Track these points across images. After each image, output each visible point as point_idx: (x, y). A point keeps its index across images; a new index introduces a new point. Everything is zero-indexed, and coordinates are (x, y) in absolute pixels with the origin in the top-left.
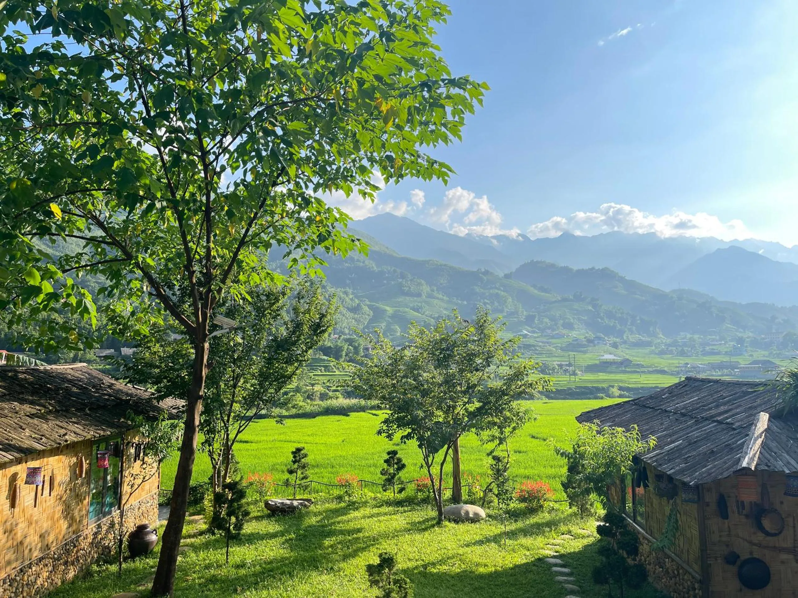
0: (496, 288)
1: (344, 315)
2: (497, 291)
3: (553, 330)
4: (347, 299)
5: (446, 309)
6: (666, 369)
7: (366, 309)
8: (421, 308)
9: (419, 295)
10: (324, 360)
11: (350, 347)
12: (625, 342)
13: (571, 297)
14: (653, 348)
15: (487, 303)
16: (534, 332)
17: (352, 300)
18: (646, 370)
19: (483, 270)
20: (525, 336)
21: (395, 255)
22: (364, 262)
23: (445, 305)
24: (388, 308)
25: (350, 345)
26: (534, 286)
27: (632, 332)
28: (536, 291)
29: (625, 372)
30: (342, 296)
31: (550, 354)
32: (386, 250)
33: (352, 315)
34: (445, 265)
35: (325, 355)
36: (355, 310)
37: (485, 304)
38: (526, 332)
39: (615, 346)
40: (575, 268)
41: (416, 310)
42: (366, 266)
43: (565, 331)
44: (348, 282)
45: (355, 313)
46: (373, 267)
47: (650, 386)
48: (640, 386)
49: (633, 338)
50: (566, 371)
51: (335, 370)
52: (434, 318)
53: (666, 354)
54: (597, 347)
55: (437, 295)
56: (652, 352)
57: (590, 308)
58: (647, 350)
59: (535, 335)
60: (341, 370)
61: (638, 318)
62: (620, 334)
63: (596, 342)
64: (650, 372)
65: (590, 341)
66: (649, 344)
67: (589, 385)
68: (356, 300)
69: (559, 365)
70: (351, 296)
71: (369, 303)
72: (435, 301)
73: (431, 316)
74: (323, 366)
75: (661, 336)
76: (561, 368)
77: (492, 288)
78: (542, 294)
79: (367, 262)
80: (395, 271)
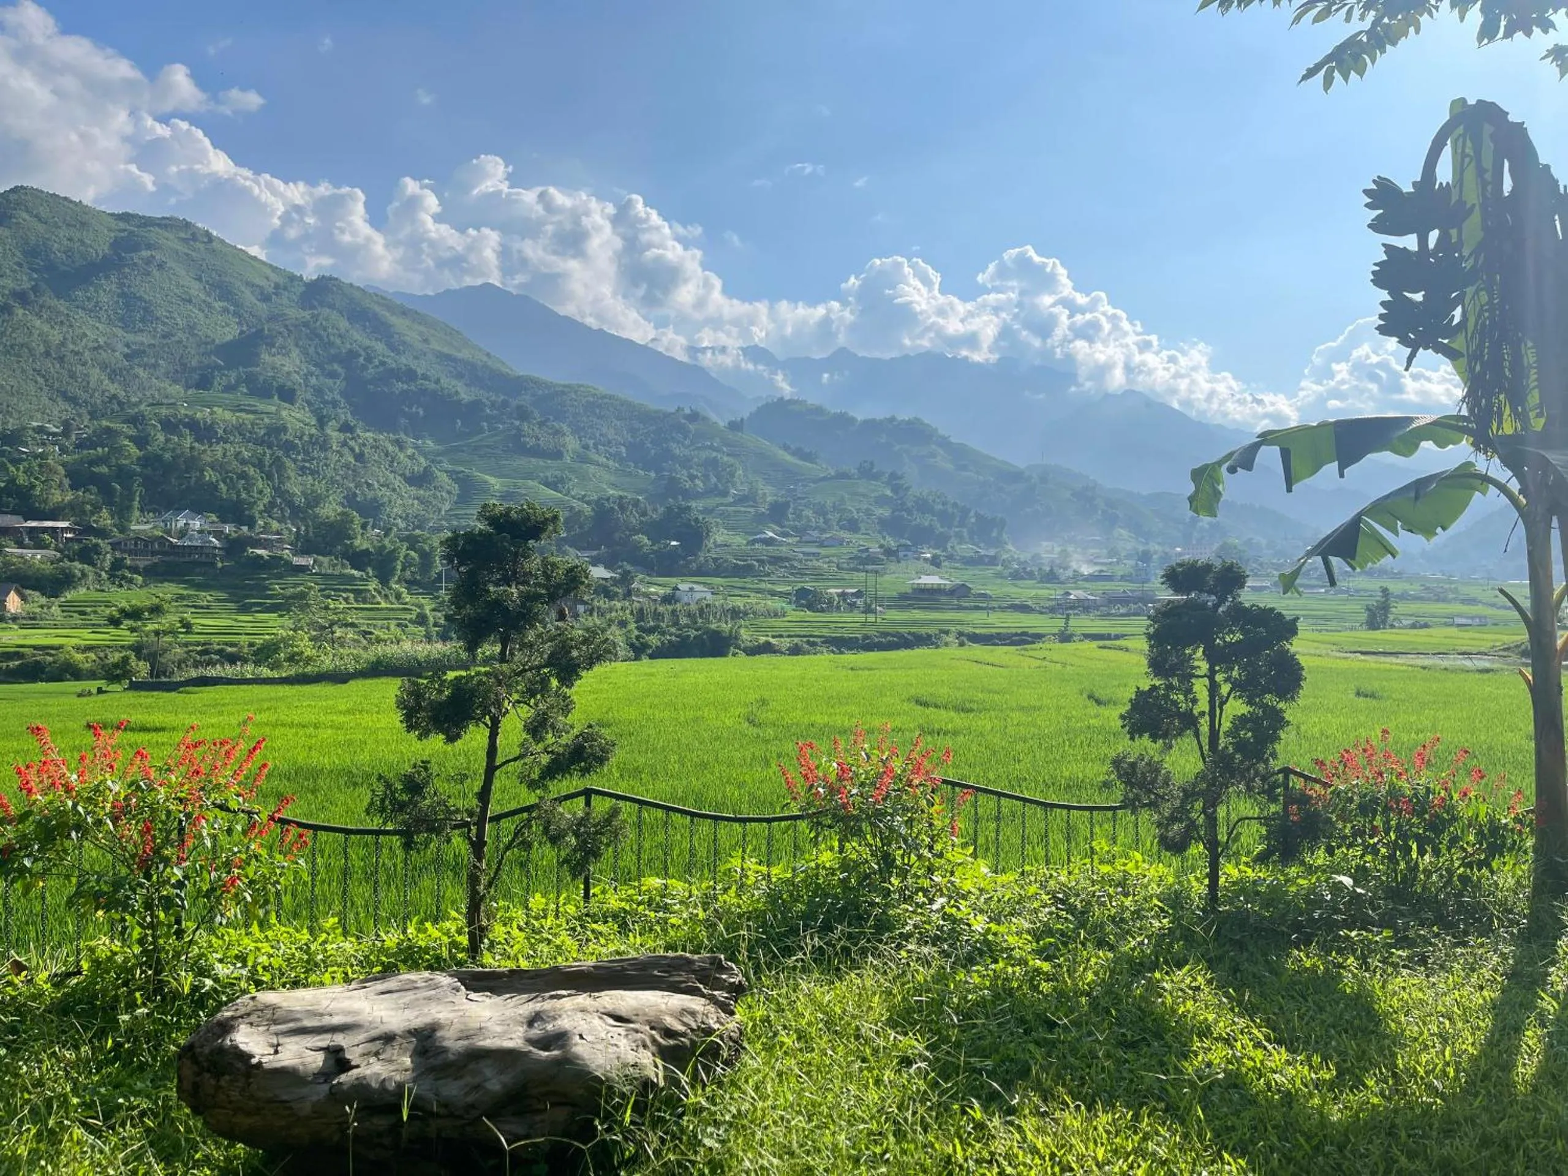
0: (711, 448)
1: (394, 490)
2: (714, 454)
3: (823, 531)
4: (402, 456)
5: (614, 486)
6: (1030, 603)
7: (443, 478)
8: (562, 480)
9: (558, 455)
10: (353, 577)
11: (412, 553)
12: (950, 558)
13: (854, 471)
14: (999, 568)
15: (696, 477)
16: (785, 535)
17: (411, 457)
18: (995, 604)
19: (687, 411)
20: (769, 542)
21: (504, 370)
22: (437, 381)
23: (613, 479)
24: (492, 480)
25: (411, 548)
26: (786, 448)
27: (961, 539)
28: (789, 458)
29: (960, 608)
30: (391, 448)
31: (818, 575)
32: (485, 359)
33: (413, 491)
34: (611, 397)
35: (353, 567)
36: (420, 480)
37: (692, 478)
38: (771, 534)
39: (935, 562)
40: (860, 417)
41: (552, 485)
42: (442, 389)
43: (845, 535)
44: (403, 421)
45: (420, 487)
46: (457, 392)
47: (1014, 631)
48: (994, 631)
49: (966, 549)
50: (853, 606)
51: (379, 599)
52: (588, 503)
53: (1022, 578)
54: (903, 564)
55: (596, 457)
56: (999, 575)
57: (889, 493)
58: (989, 572)
59: (790, 540)
60: (393, 600)
61: (972, 513)
62: (941, 542)
63: (901, 554)
64: (1003, 609)
65: (889, 552)
66: (993, 561)
67: (903, 630)
68: (422, 460)
69: (839, 595)
70: (410, 451)
71: (450, 467)
72: (592, 469)
73: (582, 499)
74: (352, 591)
75: (1010, 546)
76: (845, 600)
77: (705, 448)
78: (801, 463)
79: (445, 382)
80: (505, 404)
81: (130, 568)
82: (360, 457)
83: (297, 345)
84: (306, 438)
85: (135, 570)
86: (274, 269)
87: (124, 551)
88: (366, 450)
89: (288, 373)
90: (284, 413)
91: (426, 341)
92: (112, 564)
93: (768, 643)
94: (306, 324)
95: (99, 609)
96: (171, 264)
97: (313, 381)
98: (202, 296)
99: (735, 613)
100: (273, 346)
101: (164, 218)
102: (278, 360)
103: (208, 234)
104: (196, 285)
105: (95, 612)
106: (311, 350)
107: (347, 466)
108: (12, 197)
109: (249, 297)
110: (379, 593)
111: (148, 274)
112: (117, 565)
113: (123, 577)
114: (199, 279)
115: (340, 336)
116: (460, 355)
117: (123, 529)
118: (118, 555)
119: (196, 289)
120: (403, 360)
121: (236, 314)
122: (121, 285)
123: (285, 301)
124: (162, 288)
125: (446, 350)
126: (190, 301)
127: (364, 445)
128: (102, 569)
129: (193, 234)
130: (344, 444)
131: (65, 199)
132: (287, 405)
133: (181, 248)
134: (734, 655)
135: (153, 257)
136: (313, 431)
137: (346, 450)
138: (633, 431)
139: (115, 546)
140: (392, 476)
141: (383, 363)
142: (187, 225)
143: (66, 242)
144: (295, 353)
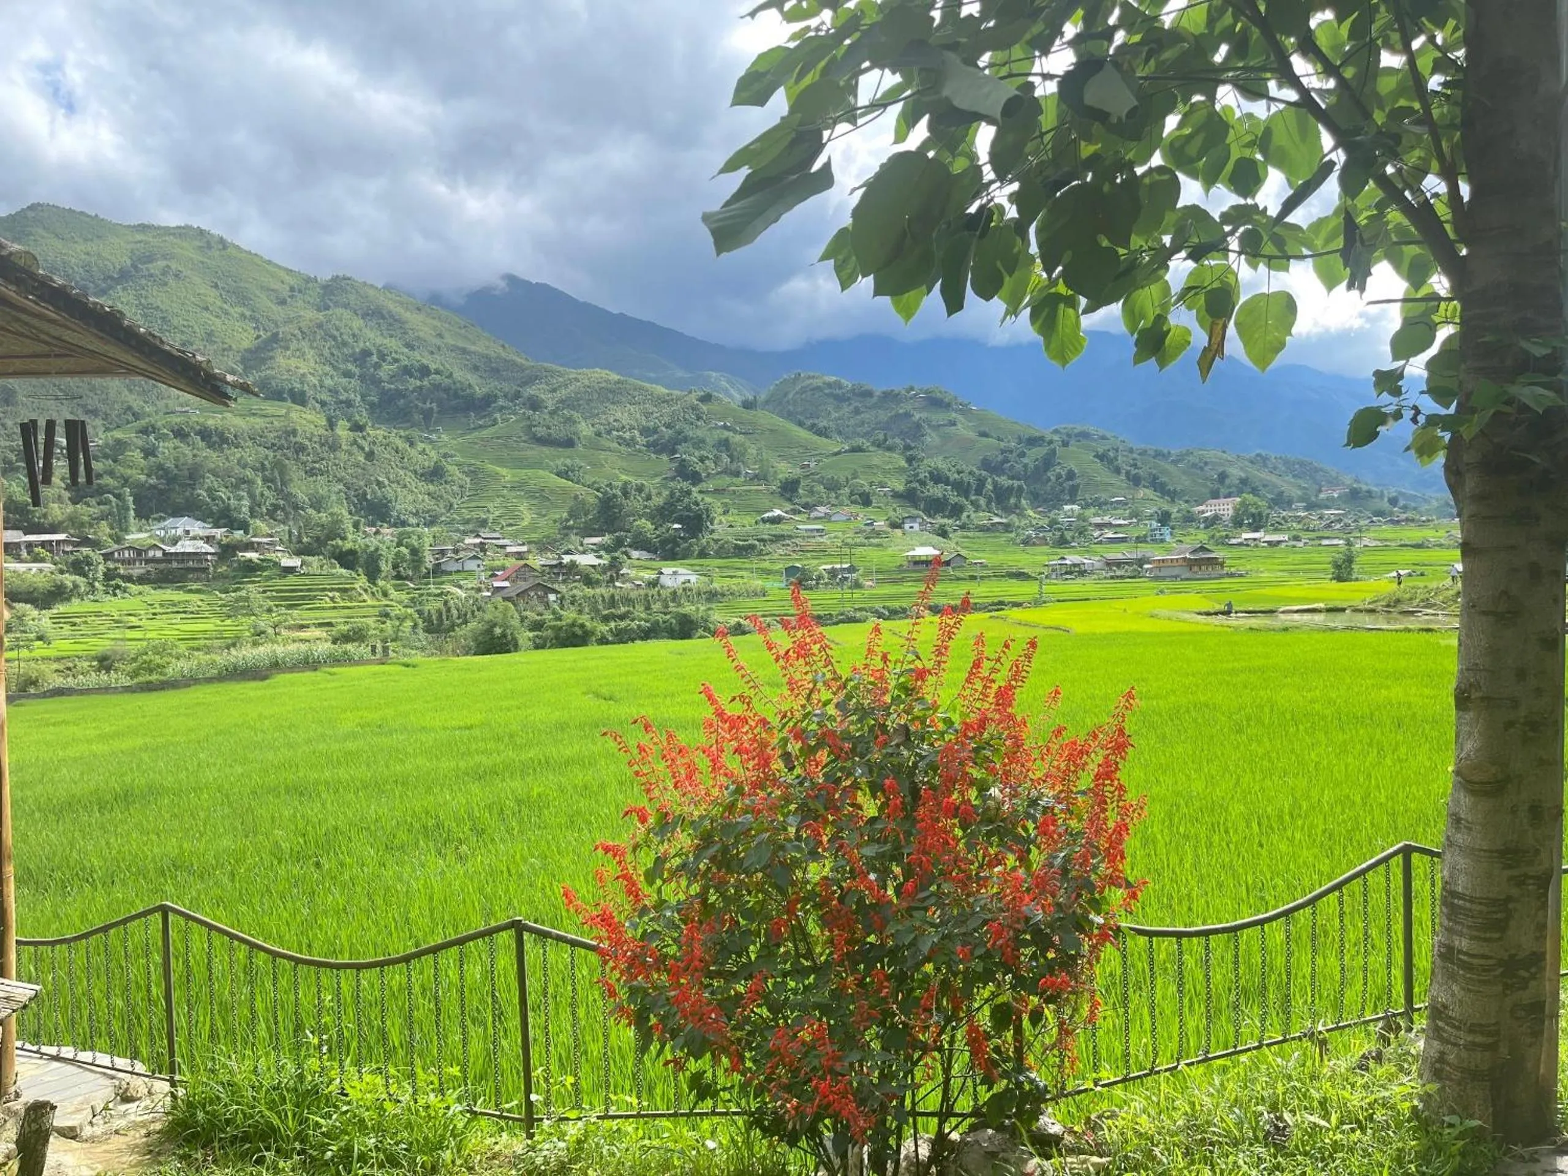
0: (725, 427)
1: (405, 486)
2: (727, 434)
4: (413, 452)
5: (624, 470)
7: (455, 472)
8: (573, 469)
9: (568, 443)
10: (341, 576)
11: (404, 550)
12: (962, 527)
13: (867, 444)
15: (708, 458)
16: (795, 512)
17: (423, 452)
19: (703, 392)
20: (774, 520)
21: (518, 361)
23: (625, 464)
24: (503, 471)
25: (404, 544)
26: (803, 424)
27: (977, 507)
29: (952, 579)
30: (401, 445)
31: (817, 552)
32: (500, 350)
33: (423, 486)
34: (626, 382)
35: (343, 566)
36: (431, 475)
37: (703, 459)
38: (779, 512)
39: (943, 532)
40: (879, 389)
41: (561, 473)
42: (456, 383)
43: (852, 509)
44: (415, 416)
45: (431, 482)
46: (470, 386)
49: (982, 518)
50: (841, 582)
51: (365, 597)
53: (1033, 544)
54: (906, 535)
55: (608, 444)
56: (1009, 543)
57: (902, 463)
58: (1000, 539)
59: (797, 517)
60: (380, 596)
62: (955, 511)
64: (997, 577)
66: (1006, 528)
67: (879, 604)
68: (434, 455)
69: (829, 571)
70: (421, 447)
71: (462, 461)
72: (603, 455)
73: (592, 486)
74: (338, 590)
75: (1030, 513)
77: (717, 427)
78: (816, 438)
79: (458, 375)
80: (517, 395)
81: (122, 577)
82: (370, 456)
83: (312, 347)
84: (316, 439)
85: (129, 579)
86: (289, 271)
87: (118, 561)
88: (376, 449)
89: (303, 375)
90: (294, 415)
91: (440, 336)
92: (105, 574)
93: (739, 625)
94: (320, 326)
95: (89, 619)
96: (187, 272)
97: (328, 382)
98: (219, 303)
99: (712, 596)
100: (287, 348)
101: (179, 227)
102: (293, 363)
103: (222, 241)
104: (214, 293)
105: (86, 622)
106: (326, 352)
107: (357, 465)
108: (31, 214)
109: (265, 302)
110: (366, 591)
111: (166, 284)
112: (109, 575)
113: (118, 587)
114: (216, 286)
115: (354, 335)
116: (473, 348)
117: (118, 540)
118: (111, 565)
119: (212, 297)
120: (416, 355)
121: (253, 318)
122: (138, 297)
123: (300, 303)
124: (179, 298)
125: (461, 344)
126: (207, 309)
127: (374, 443)
128: (95, 579)
129: (208, 242)
130: (355, 442)
131: (82, 213)
132: (299, 408)
133: (197, 257)
134: (701, 637)
135: (168, 266)
136: (322, 431)
137: (355, 449)
138: (648, 415)
139: (107, 557)
140: (401, 472)
141: (396, 361)
142: (201, 232)
143: (83, 257)
144: (310, 354)
